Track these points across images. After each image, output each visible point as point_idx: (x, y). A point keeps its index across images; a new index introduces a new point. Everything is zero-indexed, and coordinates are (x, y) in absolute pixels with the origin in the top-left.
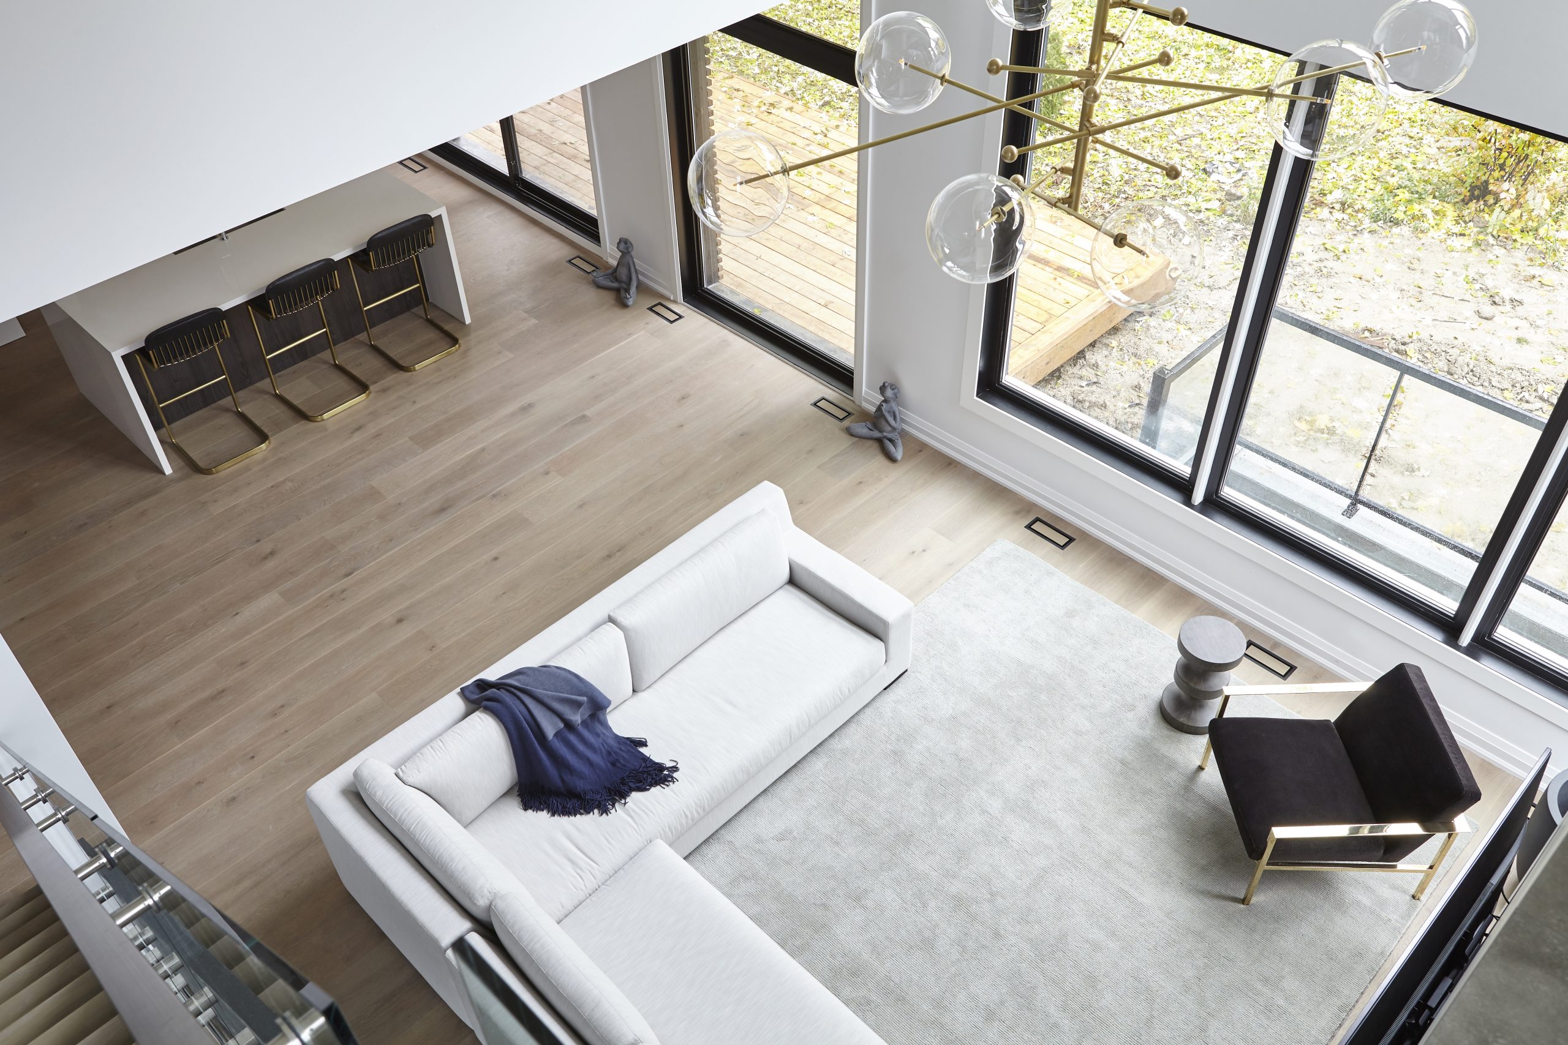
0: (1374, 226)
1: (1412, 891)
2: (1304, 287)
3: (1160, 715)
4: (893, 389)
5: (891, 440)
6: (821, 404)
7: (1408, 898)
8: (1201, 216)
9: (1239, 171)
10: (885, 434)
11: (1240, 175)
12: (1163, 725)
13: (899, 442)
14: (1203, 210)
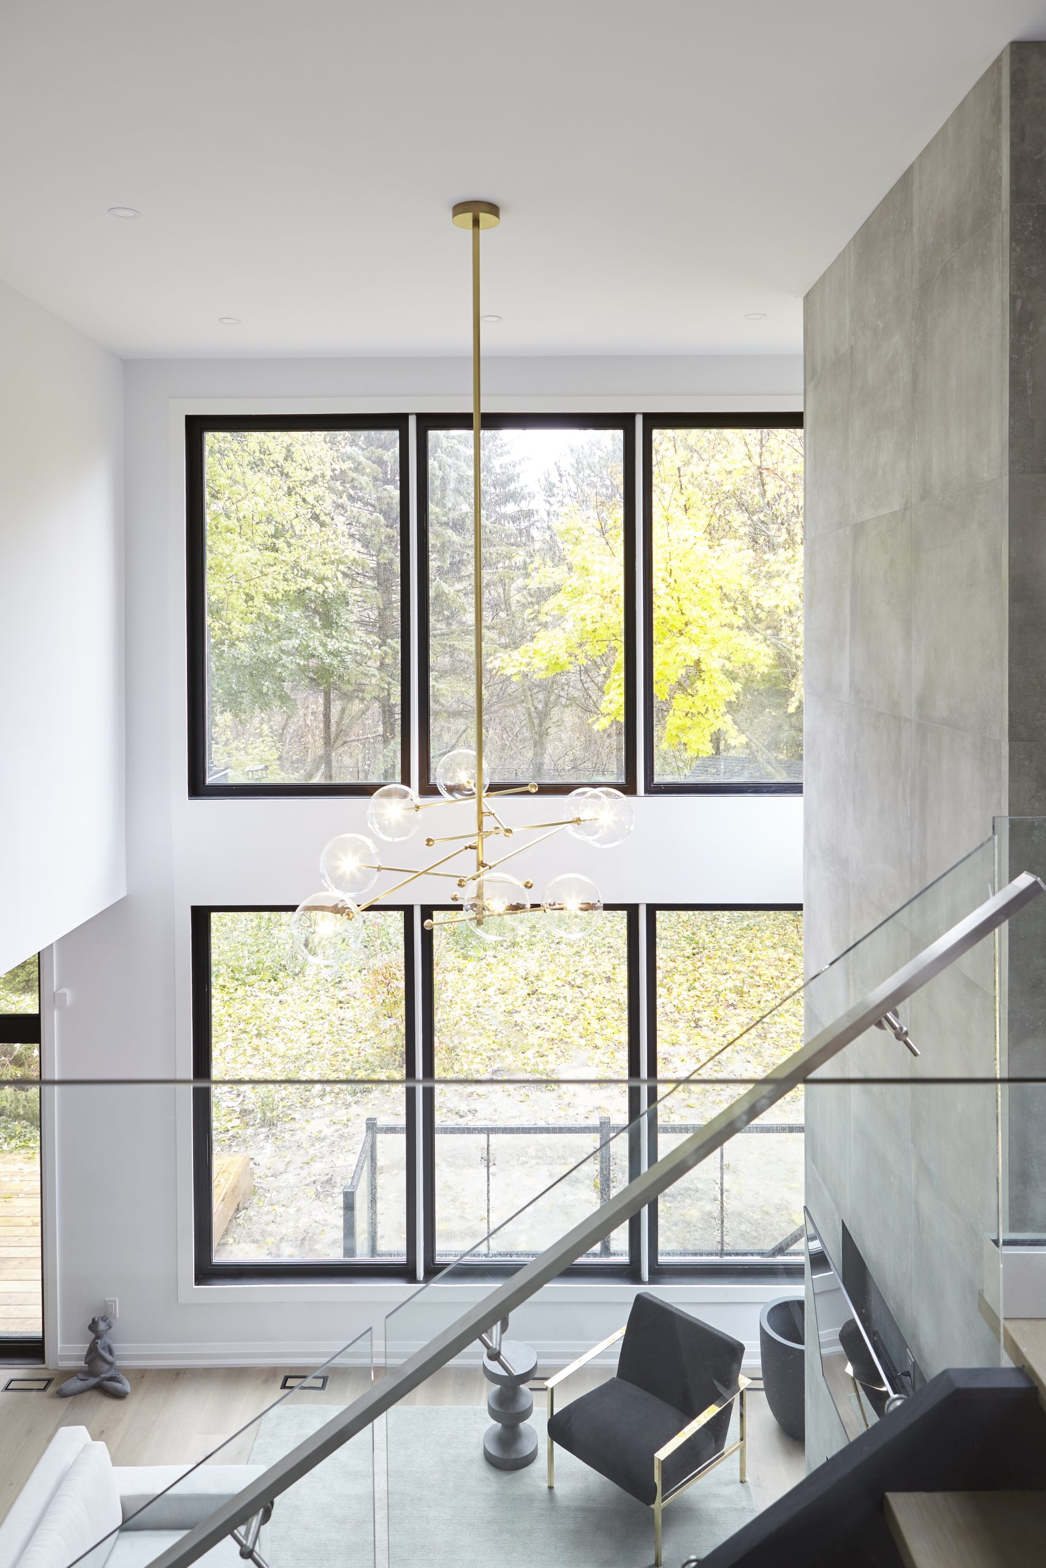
0: (356, 1098)
1: (738, 1478)
2: (340, 1150)
3: (493, 1467)
4: (105, 1321)
5: (112, 1379)
6: (12, 1386)
7: (740, 1485)
8: (231, 1133)
9: (239, 1095)
10: (103, 1376)
11: (241, 1098)
12: (500, 1473)
13: (121, 1377)
14: (230, 1128)
